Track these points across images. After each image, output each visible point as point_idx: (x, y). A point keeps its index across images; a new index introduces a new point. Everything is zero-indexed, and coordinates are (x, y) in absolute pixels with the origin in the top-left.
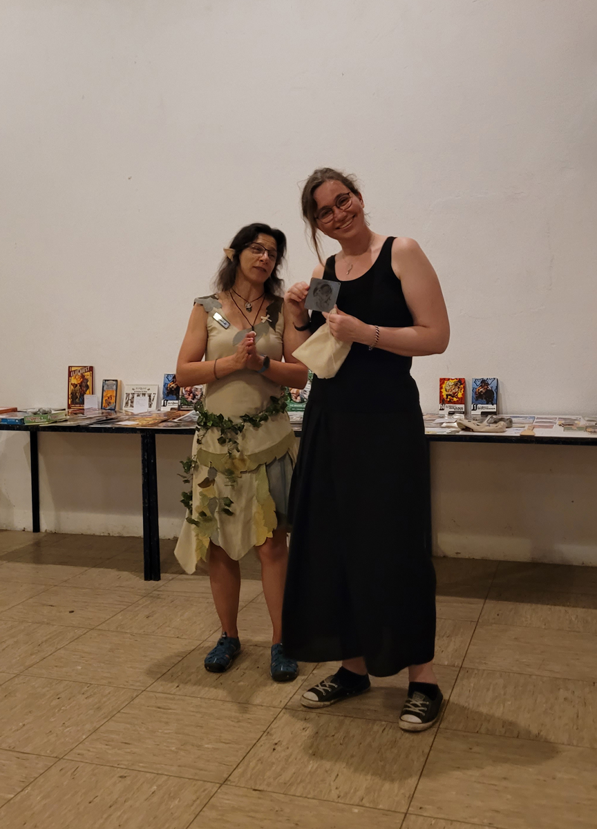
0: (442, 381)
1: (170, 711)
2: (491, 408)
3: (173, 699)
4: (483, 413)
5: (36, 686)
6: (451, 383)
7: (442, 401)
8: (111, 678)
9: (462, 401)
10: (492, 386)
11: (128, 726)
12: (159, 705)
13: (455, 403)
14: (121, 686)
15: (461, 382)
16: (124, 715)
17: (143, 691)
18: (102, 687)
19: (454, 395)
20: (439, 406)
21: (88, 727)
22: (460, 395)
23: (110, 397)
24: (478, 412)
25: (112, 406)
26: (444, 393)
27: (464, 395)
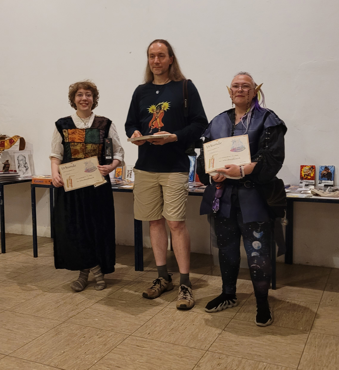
0: (302, 167)
1: (144, 348)
2: (330, 182)
3: (146, 341)
4: (325, 186)
5: (73, 329)
6: (307, 168)
7: (302, 178)
8: (113, 327)
9: (313, 178)
10: (331, 170)
11: (120, 356)
12: (138, 344)
13: (309, 179)
14: (118, 332)
15: (313, 168)
16: (119, 349)
17: (130, 335)
18: (108, 331)
19: (309, 175)
20: (300, 181)
21: (98, 356)
22: (312, 175)
23: (119, 173)
24: (323, 185)
25: (120, 177)
26: (303, 174)
27: (315, 175)
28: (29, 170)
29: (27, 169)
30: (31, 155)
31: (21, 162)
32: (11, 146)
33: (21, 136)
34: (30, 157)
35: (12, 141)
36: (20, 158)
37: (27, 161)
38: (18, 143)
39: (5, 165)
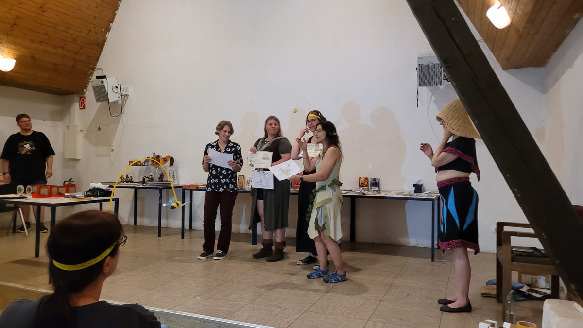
0: (360, 178)
2: (377, 188)
4: (374, 190)
6: (363, 179)
7: (360, 186)
9: (367, 186)
10: (377, 181)
13: (364, 186)
15: (366, 179)
19: (364, 184)
20: (359, 187)
22: (366, 184)
23: (241, 182)
24: (372, 190)
25: (241, 185)
26: (361, 183)
27: (368, 183)
28: (176, 180)
29: (174, 180)
30: (177, 170)
31: (171, 175)
32: (165, 163)
33: (171, 156)
34: (177, 171)
35: (165, 160)
36: (171, 172)
37: (175, 174)
38: (169, 162)
39: (161, 176)
